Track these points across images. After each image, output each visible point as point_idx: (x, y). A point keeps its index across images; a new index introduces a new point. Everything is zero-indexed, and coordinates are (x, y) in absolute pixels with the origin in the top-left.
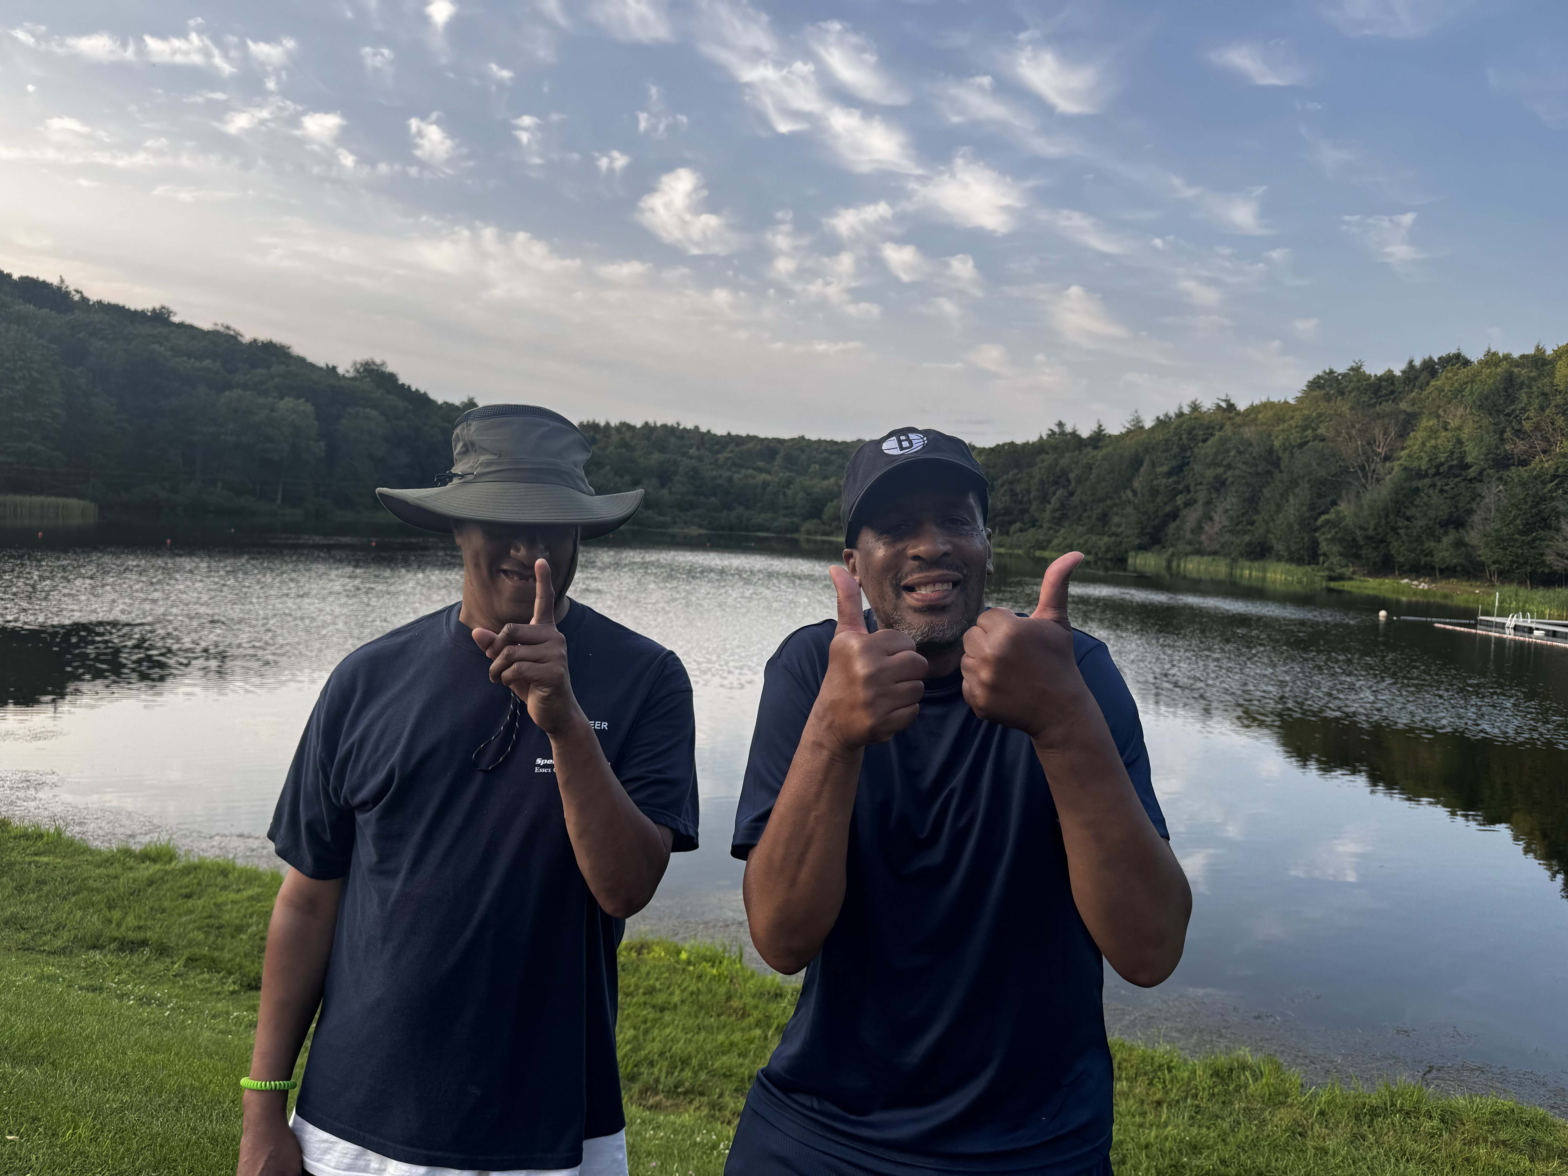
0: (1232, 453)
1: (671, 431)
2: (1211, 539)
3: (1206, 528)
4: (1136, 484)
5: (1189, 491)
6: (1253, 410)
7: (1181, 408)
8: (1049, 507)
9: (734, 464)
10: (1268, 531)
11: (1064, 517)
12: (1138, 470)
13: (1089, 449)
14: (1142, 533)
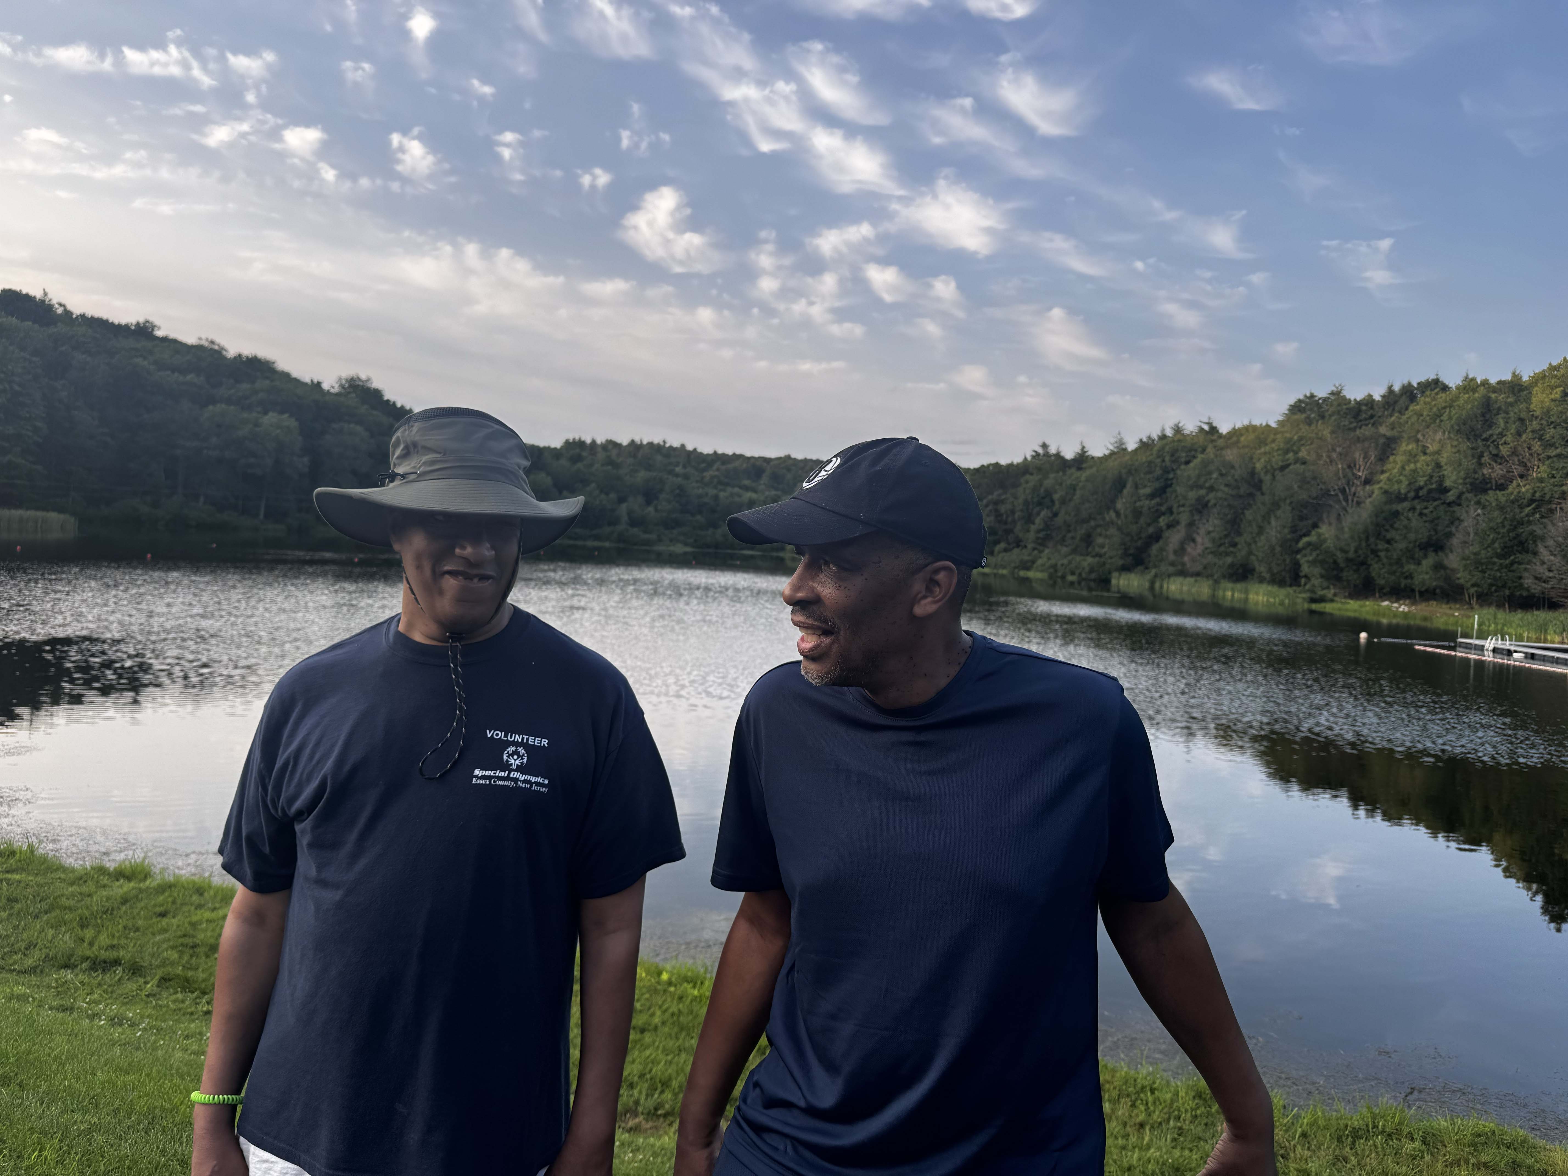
0: (1215, 476)
1: (657, 449)
2: (1194, 560)
3: (1189, 550)
4: (1119, 505)
5: (1172, 513)
6: (1235, 433)
7: (1163, 430)
8: (1033, 528)
9: (720, 483)
10: (1250, 553)
11: (1048, 537)
12: (1121, 491)
13: (1073, 470)
14: (1126, 554)
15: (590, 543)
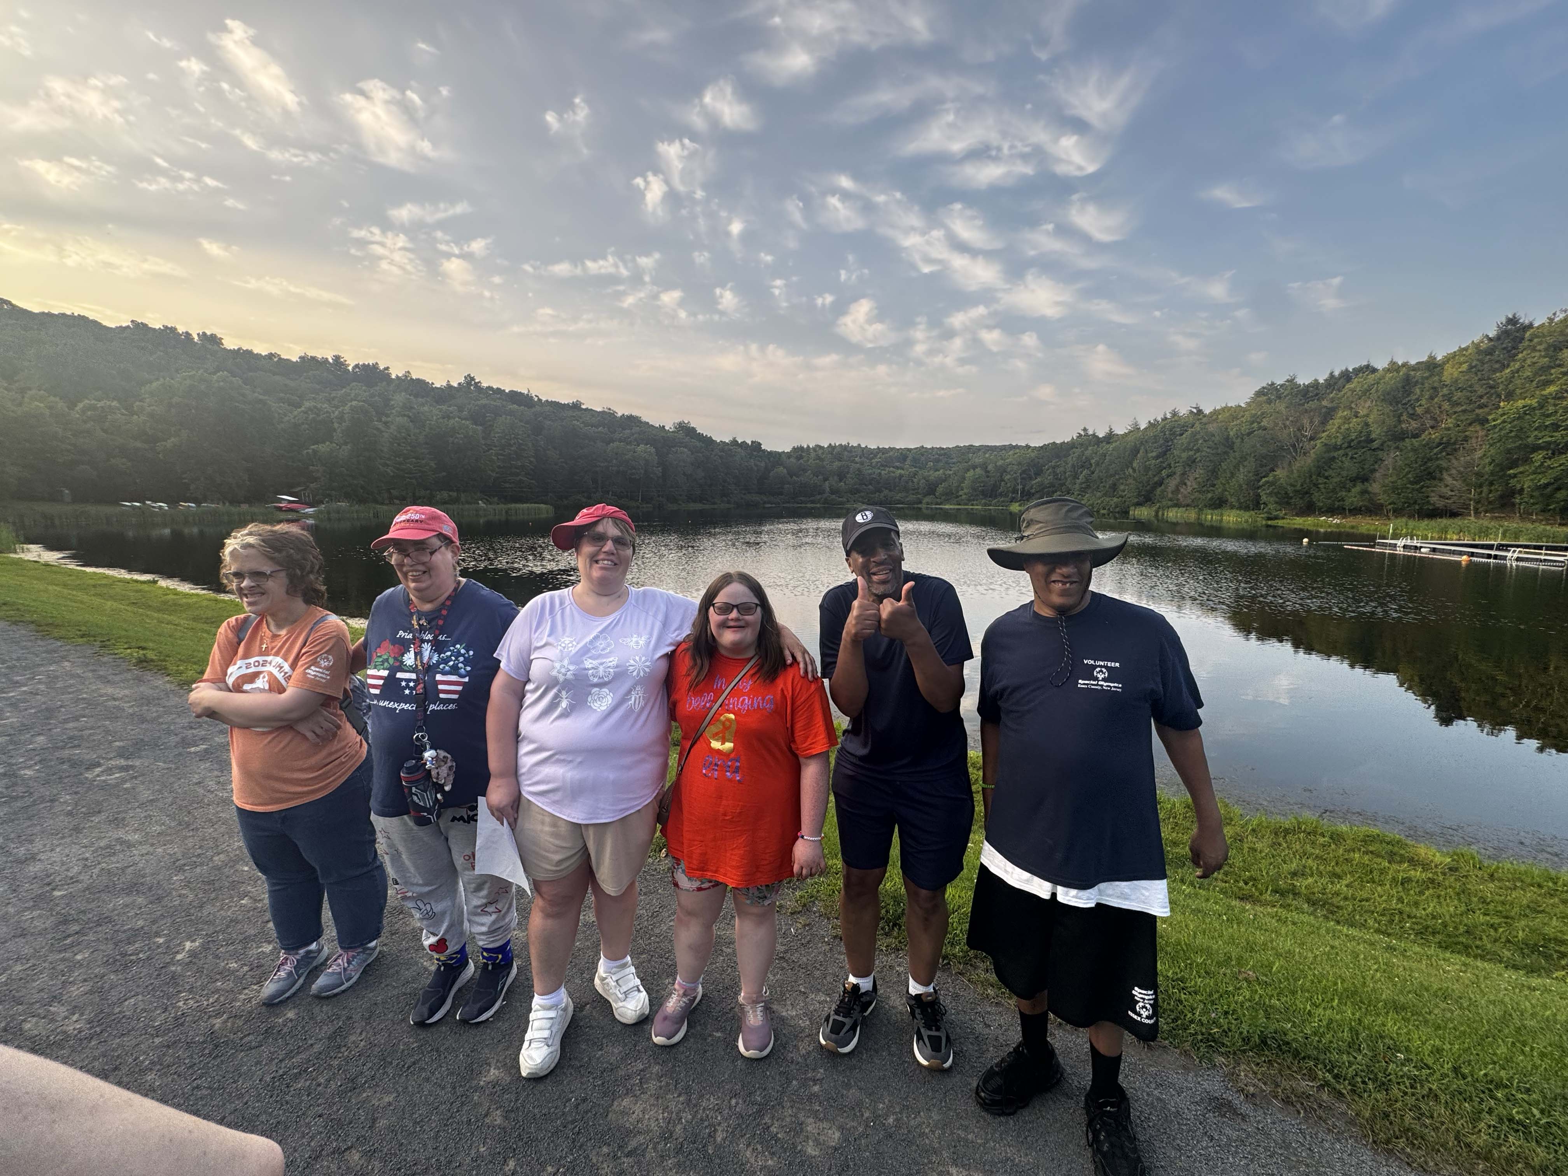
0: (1200, 442)
1: (845, 448)
2: (1185, 497)
3: (1182, 490)
4: (1135, 465)
5: (1170, 467)
6: (1215, 413)
7: (1165, 415)
8: (1078, 481)
9: (882, 465)
10: (1225, 490)
11: (1088, 487)
12: (1136, 456)
13: (1104, 444)
14: (1139, 495)
15: (809, 505)
